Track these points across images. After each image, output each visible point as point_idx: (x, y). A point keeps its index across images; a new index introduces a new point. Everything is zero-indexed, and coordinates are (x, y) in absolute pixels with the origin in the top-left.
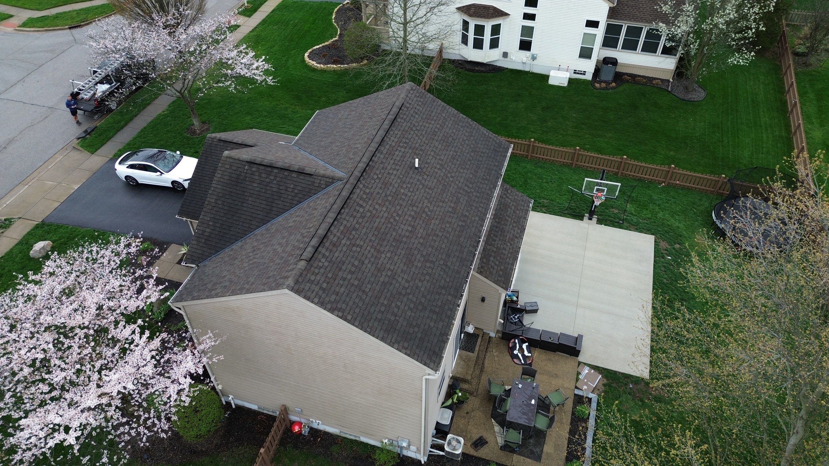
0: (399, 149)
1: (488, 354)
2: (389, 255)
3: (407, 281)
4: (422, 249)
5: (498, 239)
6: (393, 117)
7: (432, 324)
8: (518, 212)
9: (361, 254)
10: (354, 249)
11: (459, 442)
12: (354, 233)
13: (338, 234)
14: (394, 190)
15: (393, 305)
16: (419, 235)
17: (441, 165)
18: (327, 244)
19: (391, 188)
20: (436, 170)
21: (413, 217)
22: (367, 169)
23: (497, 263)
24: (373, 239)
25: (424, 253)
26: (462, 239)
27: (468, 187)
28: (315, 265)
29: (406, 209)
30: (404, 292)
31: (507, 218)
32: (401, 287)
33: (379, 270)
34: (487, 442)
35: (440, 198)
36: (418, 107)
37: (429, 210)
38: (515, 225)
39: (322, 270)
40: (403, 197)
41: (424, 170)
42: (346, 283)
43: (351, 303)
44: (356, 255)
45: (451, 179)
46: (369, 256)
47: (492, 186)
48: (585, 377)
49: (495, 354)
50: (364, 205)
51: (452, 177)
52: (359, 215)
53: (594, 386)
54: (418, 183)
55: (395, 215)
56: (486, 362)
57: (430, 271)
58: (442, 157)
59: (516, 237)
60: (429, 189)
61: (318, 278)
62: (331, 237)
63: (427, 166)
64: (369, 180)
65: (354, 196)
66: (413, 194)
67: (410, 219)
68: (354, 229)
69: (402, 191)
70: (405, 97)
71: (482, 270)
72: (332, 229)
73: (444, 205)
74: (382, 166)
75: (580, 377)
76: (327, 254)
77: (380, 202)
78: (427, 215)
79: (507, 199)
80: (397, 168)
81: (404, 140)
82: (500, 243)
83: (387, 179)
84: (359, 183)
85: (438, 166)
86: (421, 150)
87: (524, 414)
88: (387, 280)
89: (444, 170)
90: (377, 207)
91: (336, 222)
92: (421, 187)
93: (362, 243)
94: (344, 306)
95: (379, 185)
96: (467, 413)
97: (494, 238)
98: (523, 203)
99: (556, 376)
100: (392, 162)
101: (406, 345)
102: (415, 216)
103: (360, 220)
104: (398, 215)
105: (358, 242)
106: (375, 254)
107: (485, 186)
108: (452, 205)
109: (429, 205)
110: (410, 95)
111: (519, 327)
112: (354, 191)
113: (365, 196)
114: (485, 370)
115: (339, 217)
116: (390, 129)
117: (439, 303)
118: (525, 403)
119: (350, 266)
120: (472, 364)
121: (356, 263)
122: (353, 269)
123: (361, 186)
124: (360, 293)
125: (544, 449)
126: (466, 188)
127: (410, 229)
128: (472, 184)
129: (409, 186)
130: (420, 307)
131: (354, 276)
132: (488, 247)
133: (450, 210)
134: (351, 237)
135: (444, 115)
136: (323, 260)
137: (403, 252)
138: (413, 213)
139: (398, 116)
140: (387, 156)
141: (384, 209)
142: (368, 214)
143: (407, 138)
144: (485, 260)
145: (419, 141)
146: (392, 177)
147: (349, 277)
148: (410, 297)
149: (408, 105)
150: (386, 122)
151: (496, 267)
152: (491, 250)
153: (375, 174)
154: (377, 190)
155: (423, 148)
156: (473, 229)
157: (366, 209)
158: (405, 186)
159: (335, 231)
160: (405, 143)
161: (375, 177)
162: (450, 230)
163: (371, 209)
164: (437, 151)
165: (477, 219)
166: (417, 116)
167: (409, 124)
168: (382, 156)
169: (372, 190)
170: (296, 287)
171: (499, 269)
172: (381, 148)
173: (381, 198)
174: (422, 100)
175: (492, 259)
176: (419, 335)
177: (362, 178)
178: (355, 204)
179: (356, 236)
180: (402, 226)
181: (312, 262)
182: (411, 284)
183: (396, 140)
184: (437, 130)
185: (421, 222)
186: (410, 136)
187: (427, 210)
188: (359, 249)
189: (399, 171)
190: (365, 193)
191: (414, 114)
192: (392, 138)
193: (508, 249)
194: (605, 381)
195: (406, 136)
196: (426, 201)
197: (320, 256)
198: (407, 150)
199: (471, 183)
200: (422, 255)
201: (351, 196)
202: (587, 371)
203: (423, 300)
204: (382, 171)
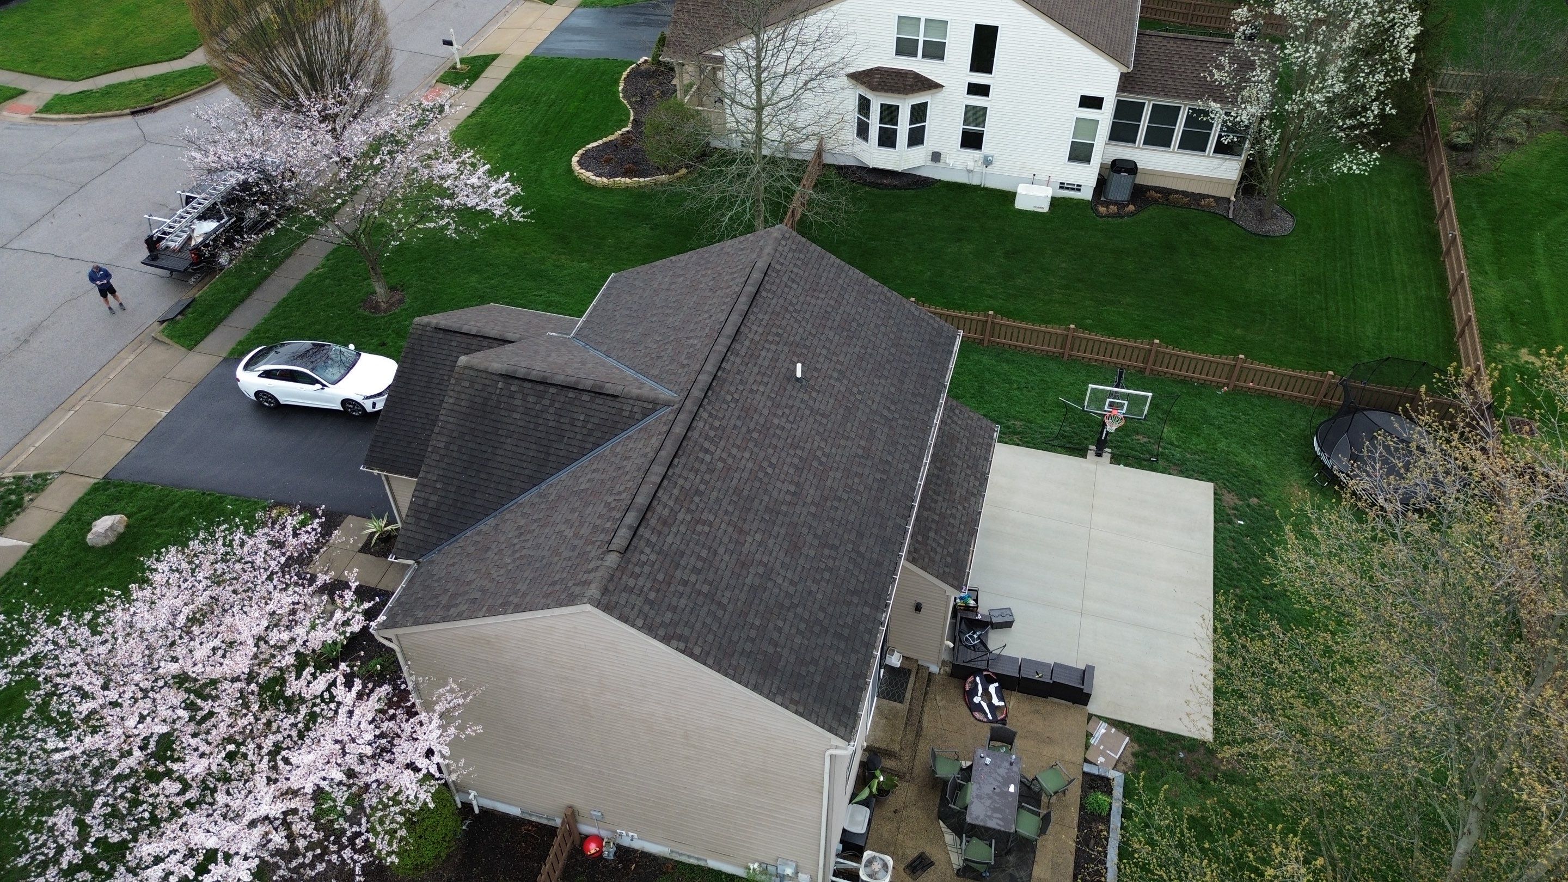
0: (767, 345)
1: (928, 705)
2: (758, 537)
3: (792, 583)
4: (815, 524)
5: (940, 499)
6: (754, 290)
7: (839, 658)
8: (973, 449)
9: (711, 537)
10: (699, 528)
11: (885, 866)
12: (697, 499)
13: (671, 503)
14: (762, 421)
15: (771, 626)
16: (809, 500)
17: (840, 372)
18: (653, 522)
19: (756, 416)
20: (832, 382)
21: (797, 468)
22: (714, 384)
23: (942, 542)
24: (730, 509)
25: (819, 532)
26: (882, 504)
27: (889, 409)
28: (634, 560)
29: (784, 455)
30: (787, 603)
31: (955, 460)
32: (782, 594)
33: (743, 564)
34: (932, 864)
35: (841, 431)
36: (795, 270)
37: (824, 455)
38: (969, 472)
39: (647, 569)
40: (779, 432)
41: (812, 382)
42: (688, 589)
43: (698, 625)
44: (702, 538)
45: (859, 397)
46: (726, 540)
47: (930, 407)
48: (1101, 741)
49: (940, 704)
50: (712, 448)
51: (859, 392)
52: (704, 467)
53: (1117, 757)
54: (803, 406)
55: (765, 464)
56: (925, 718)
57: (830, 563)
58: (841, 358)
59: (973, 495)
60: (823, 415)
61: (641, 582)
62: (659, 509)
63: (816, 374)
64: (718, 404)
65: (695, 434)
66: (795, 426)
67: (792, 471)
68: (698, 492)
69: (776, 421)
70: (772, 252)
71: (916, 556)
72: (659, 494)
73: (849, 444)
74: (739, 377)
75: (1092, 741)
76: (654, 539)
77: (738, 442)
78: (821, 463)
79: (953, 426)
80: (766, 379)
81: (774, 330)
82: (945, 505)
83: (749, 400)
84: (701, 409)
85: (835, 375)
86: (805, 346)
87: (995, 810)
88: (757, 581)
89: (845, 382)
90: (734, 451)
91: (665, 482)
92: (807, 412)
93: (711, 518)
94: (687, 631)
95: (737, 413)
96: (895, 812)
97: (935, 497)
98: (982, 433)
99: (1050, 741)
100: (756, 370)
101: (796, 696)
102: (800, 466)
103: (707, 477)
104: (770, 465)
105: (705, 516)
106: (735, 536)
107: (917, 407)
108: (863, 443)
109: (823, 445)
110: (780, 249)
111: (981, 654)
112: (694, 425)
113: (712, 434)
114: (924, 733)
115: (670, 473)
116: (750, 312)
117: (849, 621)
118: (997, 790)
119: (693, 559)
120: (900, 723)
121: (704, 553)
122: (699, 565)
123: (705, 415)
124: (714, 608)
125: (1034, 873)
126: (885, 412)
127: (792, 488)
128: (895, 404)
129: (787, 411)
130: (817, 629)
131: (701, 577)
132: (925, 514)
133: (860, 452)
134: (693, 507)
135: (841, 282)
136: (647, 550)
137: (783, 531)
138: (796, 461)
139: (762, 288)
140: (746, 360)
141: (747, 455)
142: (720, 465)
143: (779, 327)
144: (920, 538)
145: (801, 330)
146: (758, 397)
147: (693, 578)
148: (799, 610)
149: (778, 267)
150: (743, 299)
151: (940, 550)
152: (930, 519)
153: (728, 392)
154: (733, 422)
155: (808, 343)
156: (901, 486)
157: (716, 456)
158: (780, 412)
159: (665, 498)
160: (777, 334)
161: (729, 398)
162: (861, 488)
163: (724, 456)
164: (832, 347)
165: (907, 466)
166: (795, 286)
167: (781, 301)
168: (738, 360)
169: (724, 422)
170: (605, 600)
171: (945, 552)
172: (736, 346)
173: (740, 436)
174: (802, 256)
175: (932, 534)
176: (817, 679)
177: (706, 400)
178: (697, 448)
179: (702, 505)
180: (779, 485)
181: (628, 555)
182: (800, 587)
183: (761, 330)
184: (829, 309)
185: (811, 476)
186: (784, 323)
187: (819, 453)
188: (707, 529)
189: (769, 386)
190: (712, 427)
191: (790, 283)
192: (754, 328)
193: (958, 516)
194: (1136, 748)
195: (778, 323)
196: (817, 438)
197: (642, 543)
198: (780, 348)
199: (893, 402)
200: (816, 536)
201: (689, 434)
202: (1103, 731)
203: (821, 616)
204: (740, 387)
